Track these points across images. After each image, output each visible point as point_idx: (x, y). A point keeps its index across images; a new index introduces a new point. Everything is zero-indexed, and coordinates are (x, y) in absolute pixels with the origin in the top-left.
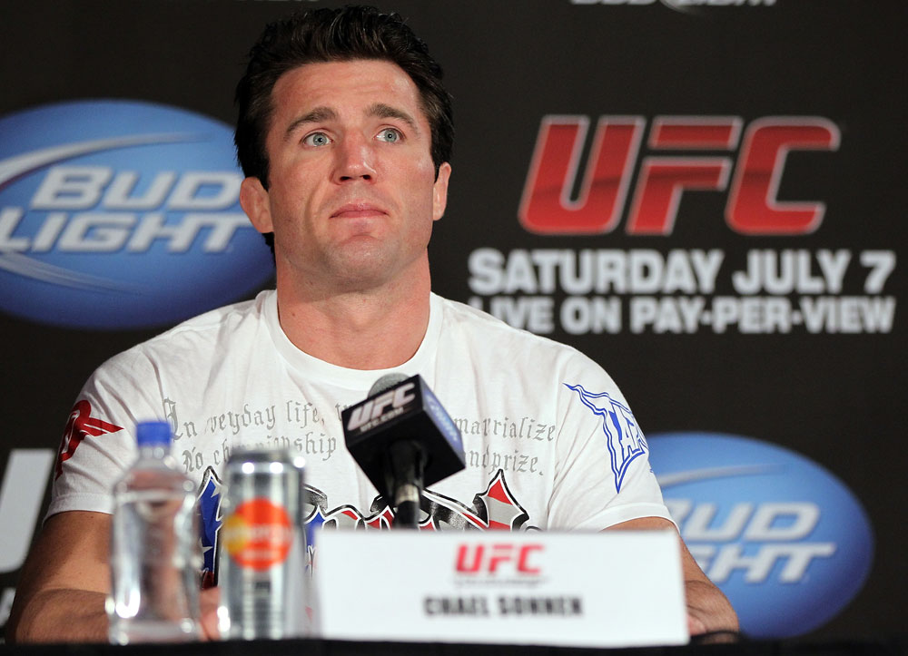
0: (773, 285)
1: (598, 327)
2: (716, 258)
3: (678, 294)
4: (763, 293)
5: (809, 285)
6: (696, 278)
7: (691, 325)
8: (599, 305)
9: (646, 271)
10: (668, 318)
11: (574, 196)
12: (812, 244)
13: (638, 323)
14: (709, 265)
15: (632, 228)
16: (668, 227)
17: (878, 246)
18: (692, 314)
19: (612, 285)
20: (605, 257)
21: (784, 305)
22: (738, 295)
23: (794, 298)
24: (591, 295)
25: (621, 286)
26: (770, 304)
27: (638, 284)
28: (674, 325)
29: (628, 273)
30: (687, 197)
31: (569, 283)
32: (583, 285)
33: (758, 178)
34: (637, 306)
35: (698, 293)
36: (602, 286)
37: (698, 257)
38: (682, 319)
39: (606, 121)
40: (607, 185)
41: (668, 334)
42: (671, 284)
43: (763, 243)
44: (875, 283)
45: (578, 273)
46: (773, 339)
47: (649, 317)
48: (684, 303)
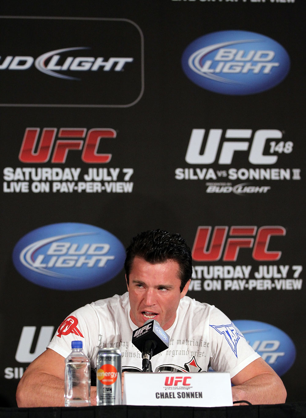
0: (266, 276)
1: (214, 289)
2: (249, 268)
3: (238, 279)
4: (263, 278)
5: (277, 276)
6: (244, 274)
7: (242, 288)
8: (215, 282)
9: (229, 272)
10: (235, 286)
11: (207, 250)
12: (278, 263)
13: (226, 288)
14: (247, 270)
15: (225, 259)
16: (235, 259)
17: (297, 264)
18: (242, 284)
19: (218, 276)
20: (217, 268)
21: (270, 282)
22: (256, 279)
23: (273, 280)
24: (212, 279)
25: (221, 277)
26: (266, 281)
27: (226, 276)
28: (237, 288)
29: (223, 273)
30: (241, 250)
31: (206, 276)
32: (210, 276)
33: (261, 244)
34: (226, 282)
35: (244, 278)
36: (216, 277)
37: (244, 268)
38: (240, 286)
39: (216, 228)
40: (217, 246)
41: (235, 290)
42: (236, 276)
43: (263, 263)
44: (296, 275)
45: (208, 273)
46: (266, 292)
47: (230, 286)
48: (240, 281)
